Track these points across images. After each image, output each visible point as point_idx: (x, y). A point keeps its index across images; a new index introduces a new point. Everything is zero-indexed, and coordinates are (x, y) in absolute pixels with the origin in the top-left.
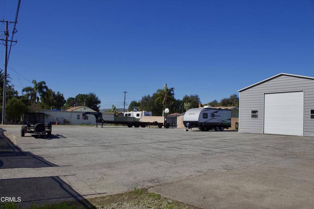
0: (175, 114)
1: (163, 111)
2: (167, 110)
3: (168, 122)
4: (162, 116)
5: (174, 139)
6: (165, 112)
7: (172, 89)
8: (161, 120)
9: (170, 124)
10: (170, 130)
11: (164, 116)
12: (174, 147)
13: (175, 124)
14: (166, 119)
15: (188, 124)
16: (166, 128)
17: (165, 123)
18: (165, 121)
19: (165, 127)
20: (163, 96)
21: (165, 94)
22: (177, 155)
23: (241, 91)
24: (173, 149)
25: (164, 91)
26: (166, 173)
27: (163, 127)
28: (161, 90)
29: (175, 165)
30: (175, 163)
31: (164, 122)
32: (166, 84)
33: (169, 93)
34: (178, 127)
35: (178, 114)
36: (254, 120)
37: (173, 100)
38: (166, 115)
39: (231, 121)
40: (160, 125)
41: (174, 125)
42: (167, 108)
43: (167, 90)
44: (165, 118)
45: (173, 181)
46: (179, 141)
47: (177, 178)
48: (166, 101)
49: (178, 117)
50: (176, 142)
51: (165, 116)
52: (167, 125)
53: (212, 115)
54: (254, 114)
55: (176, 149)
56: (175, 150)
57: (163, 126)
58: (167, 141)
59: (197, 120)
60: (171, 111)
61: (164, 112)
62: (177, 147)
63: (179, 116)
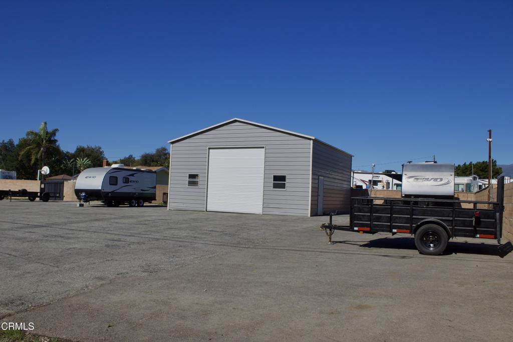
0: (60, 177)
1: (39, 171)
2: (46, 170)
3: (46, 191)
4: (37, 180)
5: (57, 220)
6: (43, 173)
7: (54, 133)
8: (34, 186)
9: (51, 193)
10: (51, 205)
11: (40, 179)
12: (56, 236)
13: (59, 193)
14: (43, 186)
15: (83, 194)
16: (44, 201)
17: (41, 193)
18: (41, 189)
19: (40, 199)
20: (39, 145)
21: (43, 141)
22: (60, 250)
23: (173, 143)
24: (54, 239)
25: (40, 136)
26: (38, 286)
27: (38, 199)
28: (36, 134)
29: (56, 269)
30: (56, 265)
31: (39, 191)
32: (46, 123)
33: (50, 138)
34: (65, 199)
35: (66, 177)
36: (193, 189)
37: (57, 151)
38: (44, 178)
39: (157, 191)
40: (32, 196)
41: (58, 195)
42: (45, 165)
43: (47, 133)
44: (41, 183)
45: (51, 299)
46: (65, 224)
47: (59, 294)
48: (45, 153)
49: (65, 183)
50: (60, 227)
51: (43, 180)
52: (45, 196)
53: (124, 179)
54: (193, 179)
55: (60, 239)
56: (58, 241)
57: (38, 197)
58: (44, 224)
59: (100, 188)
60: (53, 172)
61: (40, 172)
62: (62, 236)
63: (67, 180)
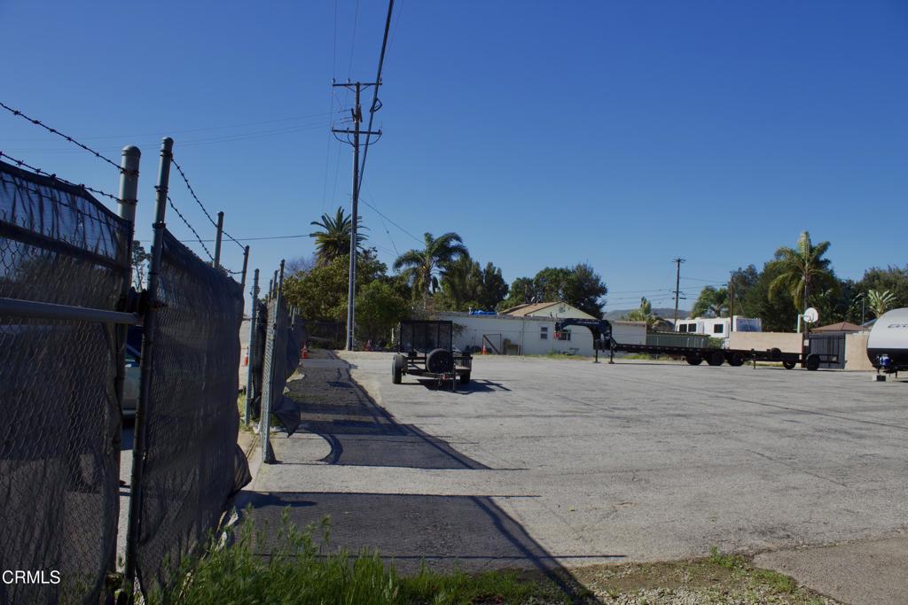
0: (837, 327)
1: (799, 316)
2: (811, 315)
3: (813, 352)
4: (796, 332)
5: (837, 404)
6: (806, 319)
7: (825, 247)
8: (791, 343)
9: (822, 356)
10: (821, 376)
11: (801, 332)
12: (836, 431)
13: (837, 356)
14: (807, 343)
15: (885, 358)
16: (810, 369)
17: (804, 355)
18: (804, 348)
19: (803, 366)
20: (797, 272)
21: (804, 264)
22: (847, 456)
24: (833, 436)
25: (799, 256)
26: (812, 512)
27: (798, 365)
28: (792, 253)
29: (842, 488)
30: (841, 481)
31: (800, 351)
32: (807, 234)
33: (816, 257)
34: (847, 367)
35: (848, 326)
37: (830, 280)
38: (808, 329)
40: (789, 360)
41: (834, 359)
42: (809, 306)
43: (812, 250)
44: (804, 338)
45: (837, 538)
46: (853, 410)
47: (851, 532)
48: (809, 285)
49: (847, 336)
50: (843, 415)
51: (806, 332)
52: (812, 361)
55: (843, 437)
56: (842, 440)
57: (799, 362)
58: (813, 410)
60: (824, 319)
61: (802, 319)
62: (848, 431)
63: (851, 332)
